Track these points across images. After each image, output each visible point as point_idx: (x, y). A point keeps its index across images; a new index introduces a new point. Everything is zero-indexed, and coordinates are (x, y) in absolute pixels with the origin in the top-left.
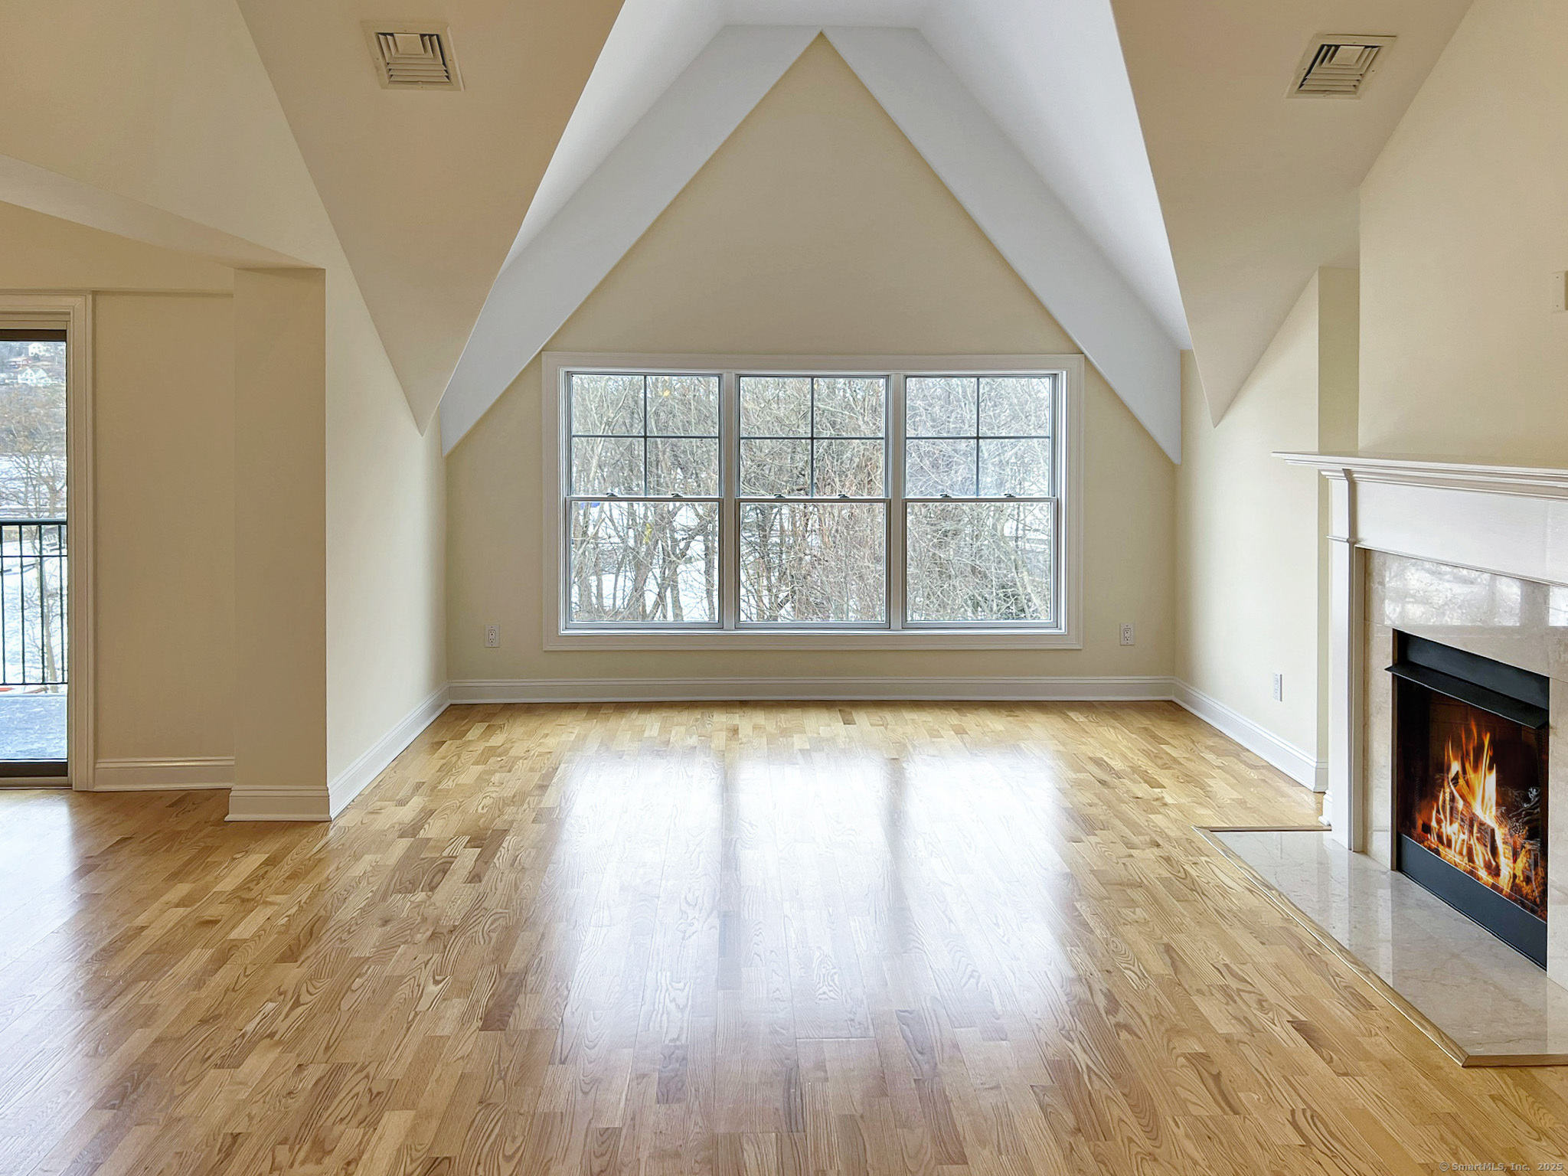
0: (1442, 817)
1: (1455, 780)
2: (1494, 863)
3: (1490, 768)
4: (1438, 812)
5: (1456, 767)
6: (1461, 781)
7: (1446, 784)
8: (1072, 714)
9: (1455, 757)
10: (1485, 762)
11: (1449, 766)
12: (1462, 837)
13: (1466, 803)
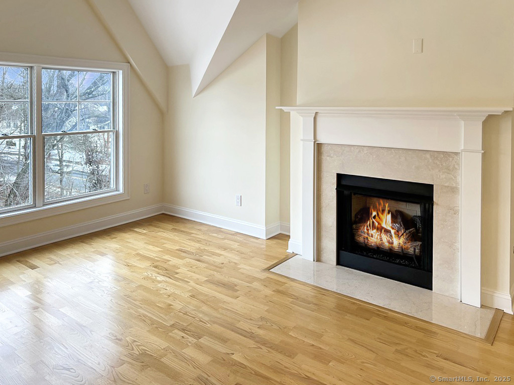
0: (369, 228)
1: (374, 217)
2: (391, 240)
3: (389, 213)
4: (367, 227)
5: (374, 213)
6: (377, 217)
7: (370, 218)
9: (374, 211)
10: (386, 212)
11: (372, 214)
12: (377, 233)
13: (379, 224)
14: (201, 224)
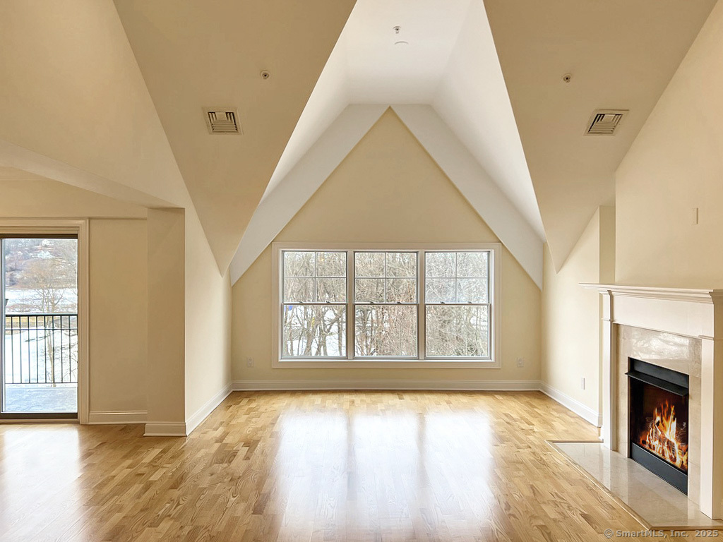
0: (651, 438)
1: (658, 424)
2: (673, 456)
3: (674, 420)
4: (649, 436)
5: (658, 419)
6: (660, 424)
7: (653, 425)
8: (496, 396)
9: (658, 415)
10: (672, 417)
11: (655, 419)
12: (660, 446)
13: (662, 433)
14: (559, 404)
